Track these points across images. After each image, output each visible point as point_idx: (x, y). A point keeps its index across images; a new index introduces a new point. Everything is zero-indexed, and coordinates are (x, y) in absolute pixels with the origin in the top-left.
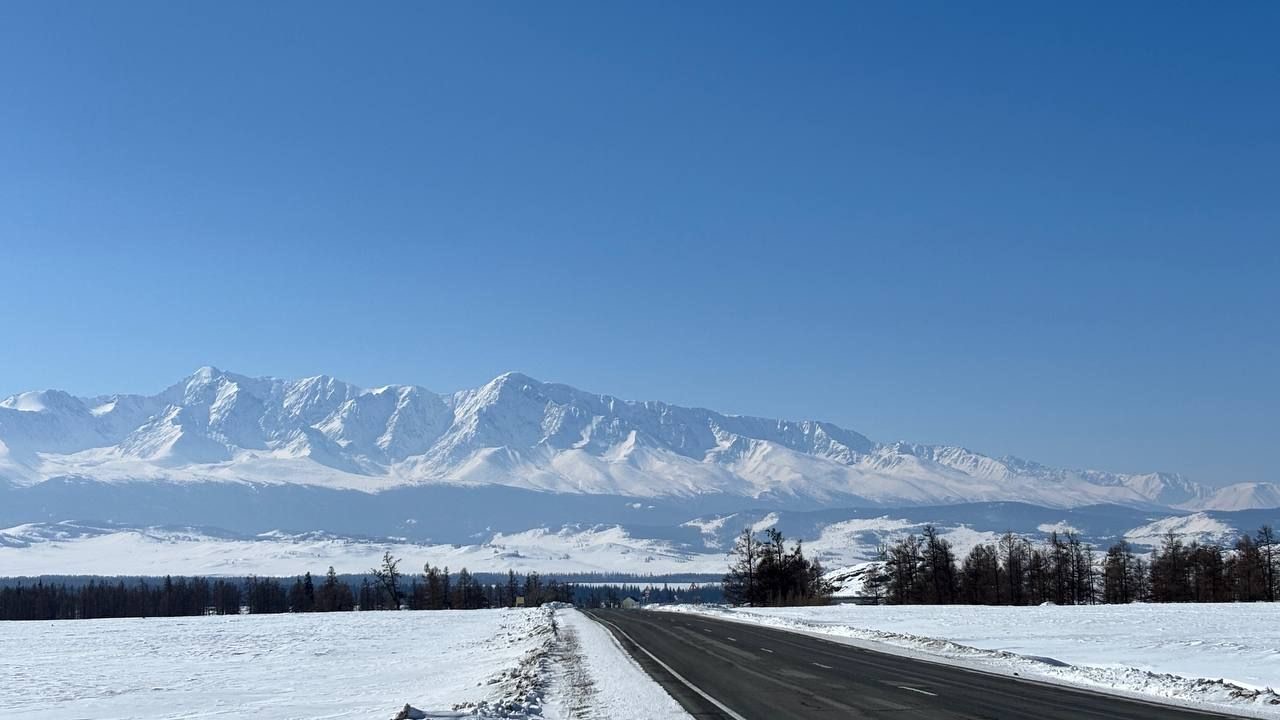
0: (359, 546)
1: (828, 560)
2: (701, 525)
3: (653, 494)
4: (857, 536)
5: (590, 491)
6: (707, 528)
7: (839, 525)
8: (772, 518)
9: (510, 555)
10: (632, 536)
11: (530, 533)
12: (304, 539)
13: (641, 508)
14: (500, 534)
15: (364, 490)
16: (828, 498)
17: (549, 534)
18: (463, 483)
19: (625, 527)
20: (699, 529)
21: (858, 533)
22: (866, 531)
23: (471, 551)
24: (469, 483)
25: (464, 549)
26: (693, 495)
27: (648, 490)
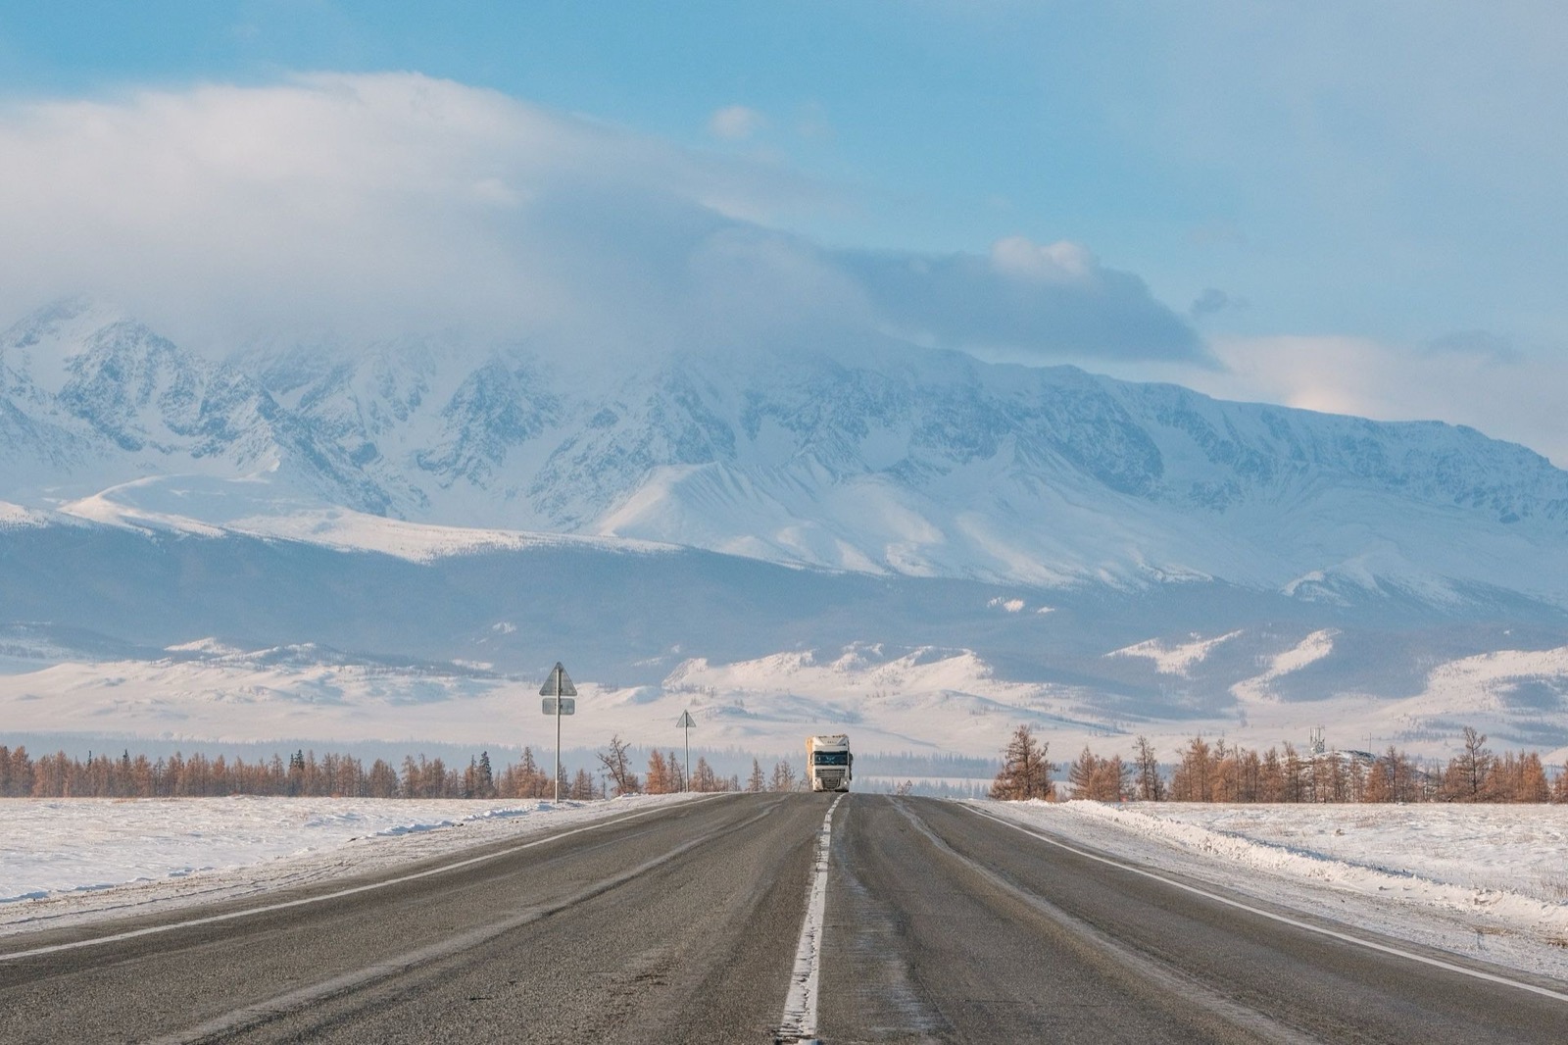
0: (402, 681)
1: (1437, 738)
2: (1155, 653)
3: (1055, 579)
4: (1506, 688)
5: (908, 569)
6: (1174, 660)
7: (1469, 663)
8: (1318, 642)
9: (724, 710)
10: (996, 676)
11: (770, 661)
12: (272, 659)
13: (1023, 610)
14: (701, 662)
15: (399, 553)
16: (1452, 596)
17: (812, 665)
18: (621, 543)
19: (985, 655)
20: (1151, 663)
21: (1509, 680)
22: (1528, 678)
23: (640, 699)
24: (633, 544)
25: (627, 694)
26: (1144, 585)
27: (1043, 571)
